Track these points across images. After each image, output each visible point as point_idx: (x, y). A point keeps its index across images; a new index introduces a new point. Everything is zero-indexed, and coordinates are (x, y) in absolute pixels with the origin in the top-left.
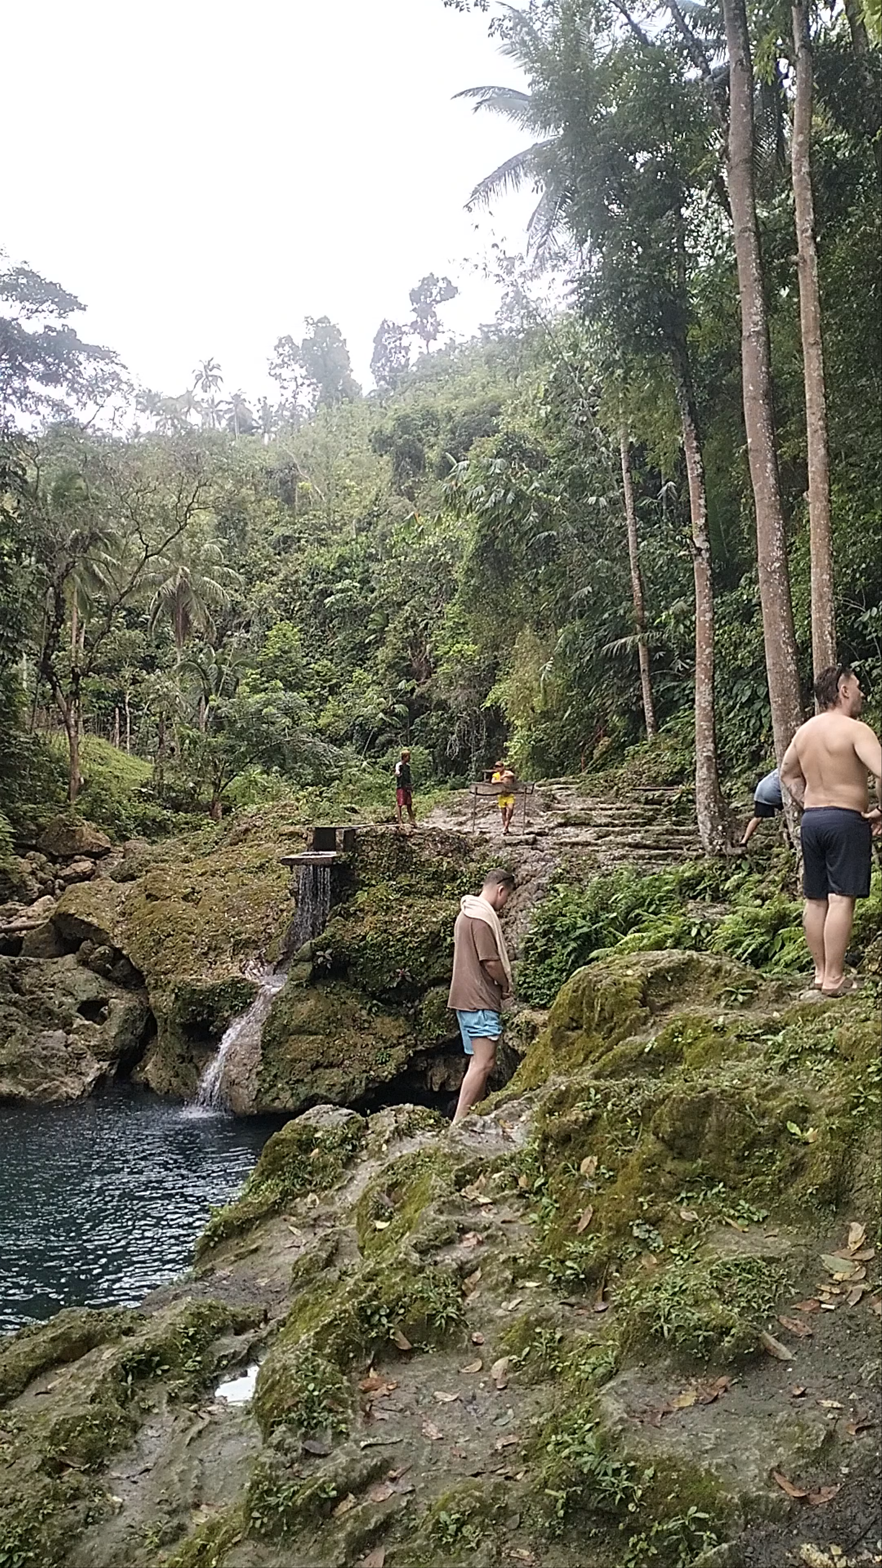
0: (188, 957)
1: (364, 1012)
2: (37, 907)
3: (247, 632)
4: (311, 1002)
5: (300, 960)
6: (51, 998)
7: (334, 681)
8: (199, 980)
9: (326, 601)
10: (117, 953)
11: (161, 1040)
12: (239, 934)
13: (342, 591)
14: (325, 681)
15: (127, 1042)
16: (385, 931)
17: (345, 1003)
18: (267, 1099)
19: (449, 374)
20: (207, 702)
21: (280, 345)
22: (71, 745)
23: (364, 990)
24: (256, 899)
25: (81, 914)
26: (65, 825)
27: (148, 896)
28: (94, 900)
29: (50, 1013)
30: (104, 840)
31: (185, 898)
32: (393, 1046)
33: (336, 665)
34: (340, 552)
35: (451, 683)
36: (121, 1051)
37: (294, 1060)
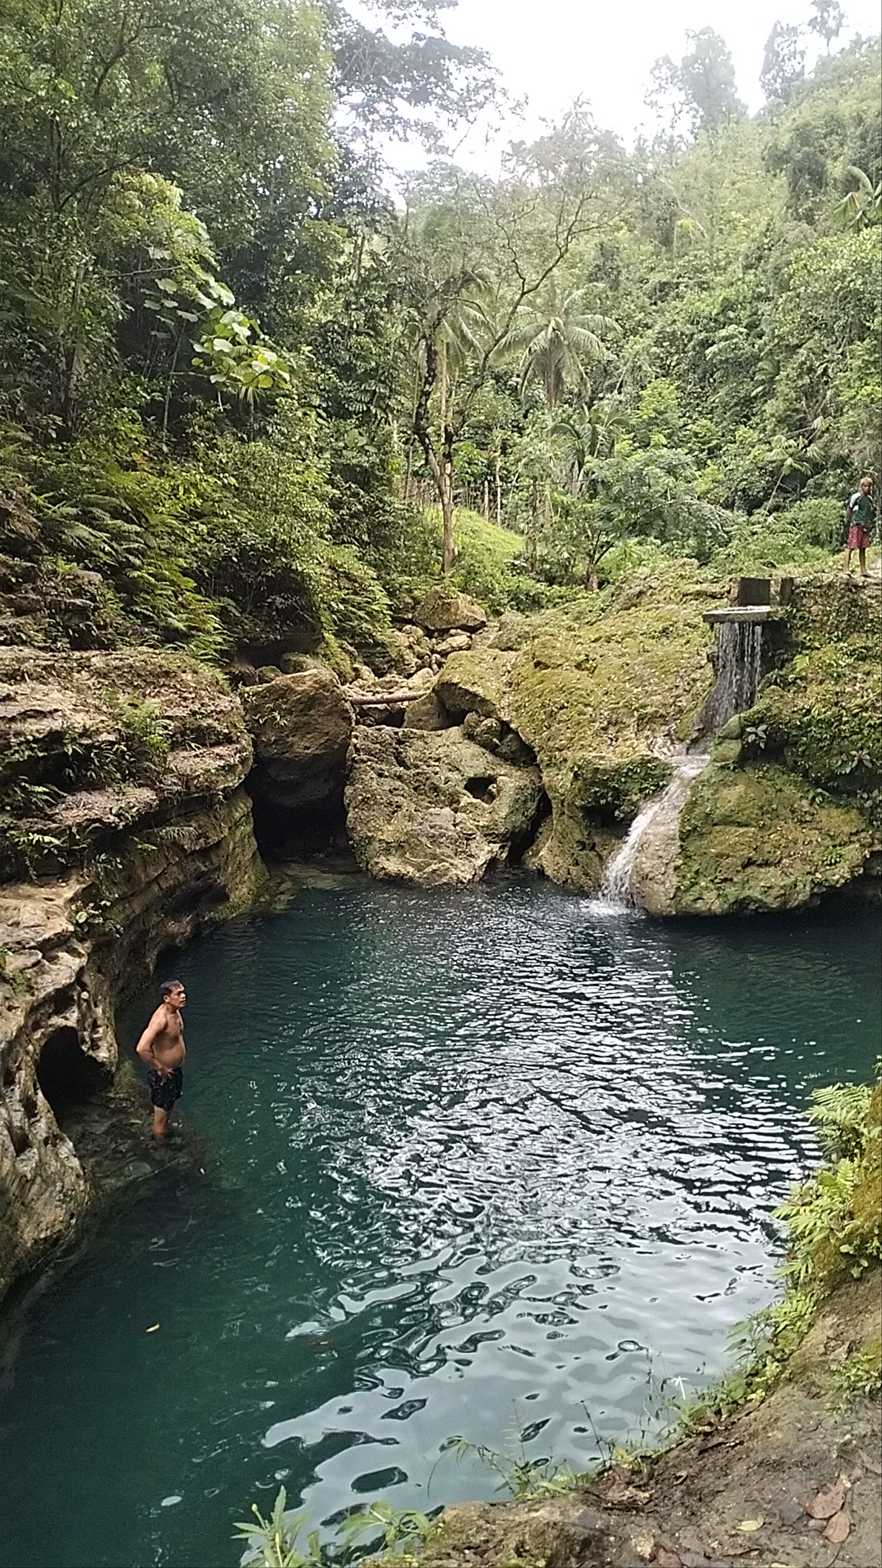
0: (585, 732)
1: (805, 802)
2: (416, 680)
3: (620, 393)
4: (740, 788)
5: (725, 738)
6: (436, 773)
7: (714, 442)
8: (602, 758)
9: (707, 352)
10: (505, 726)
11: (557, 822)
12: (644, 707)
13: (726, 338)
14: (704, 444)
15: (519, 823)
16: (836, 704)
17: (781, 790)
18: (688, 898)
19: (854, 76)
20: (581, 466)
21: (658, 66)
22: (445, 513)
23: (806, 775)
24: (662, 667)
25: (466, 683)
26: (441, 598)
27: (537, 664)
28: (478, 668)
29: (436, 789)
30: (479, 613)
31: (578, 666)
32: (843, 845)
33: (717, 423)
34: (724, 294)
35: (856, 435)
36: (513, 833)
37: (720, 855)
